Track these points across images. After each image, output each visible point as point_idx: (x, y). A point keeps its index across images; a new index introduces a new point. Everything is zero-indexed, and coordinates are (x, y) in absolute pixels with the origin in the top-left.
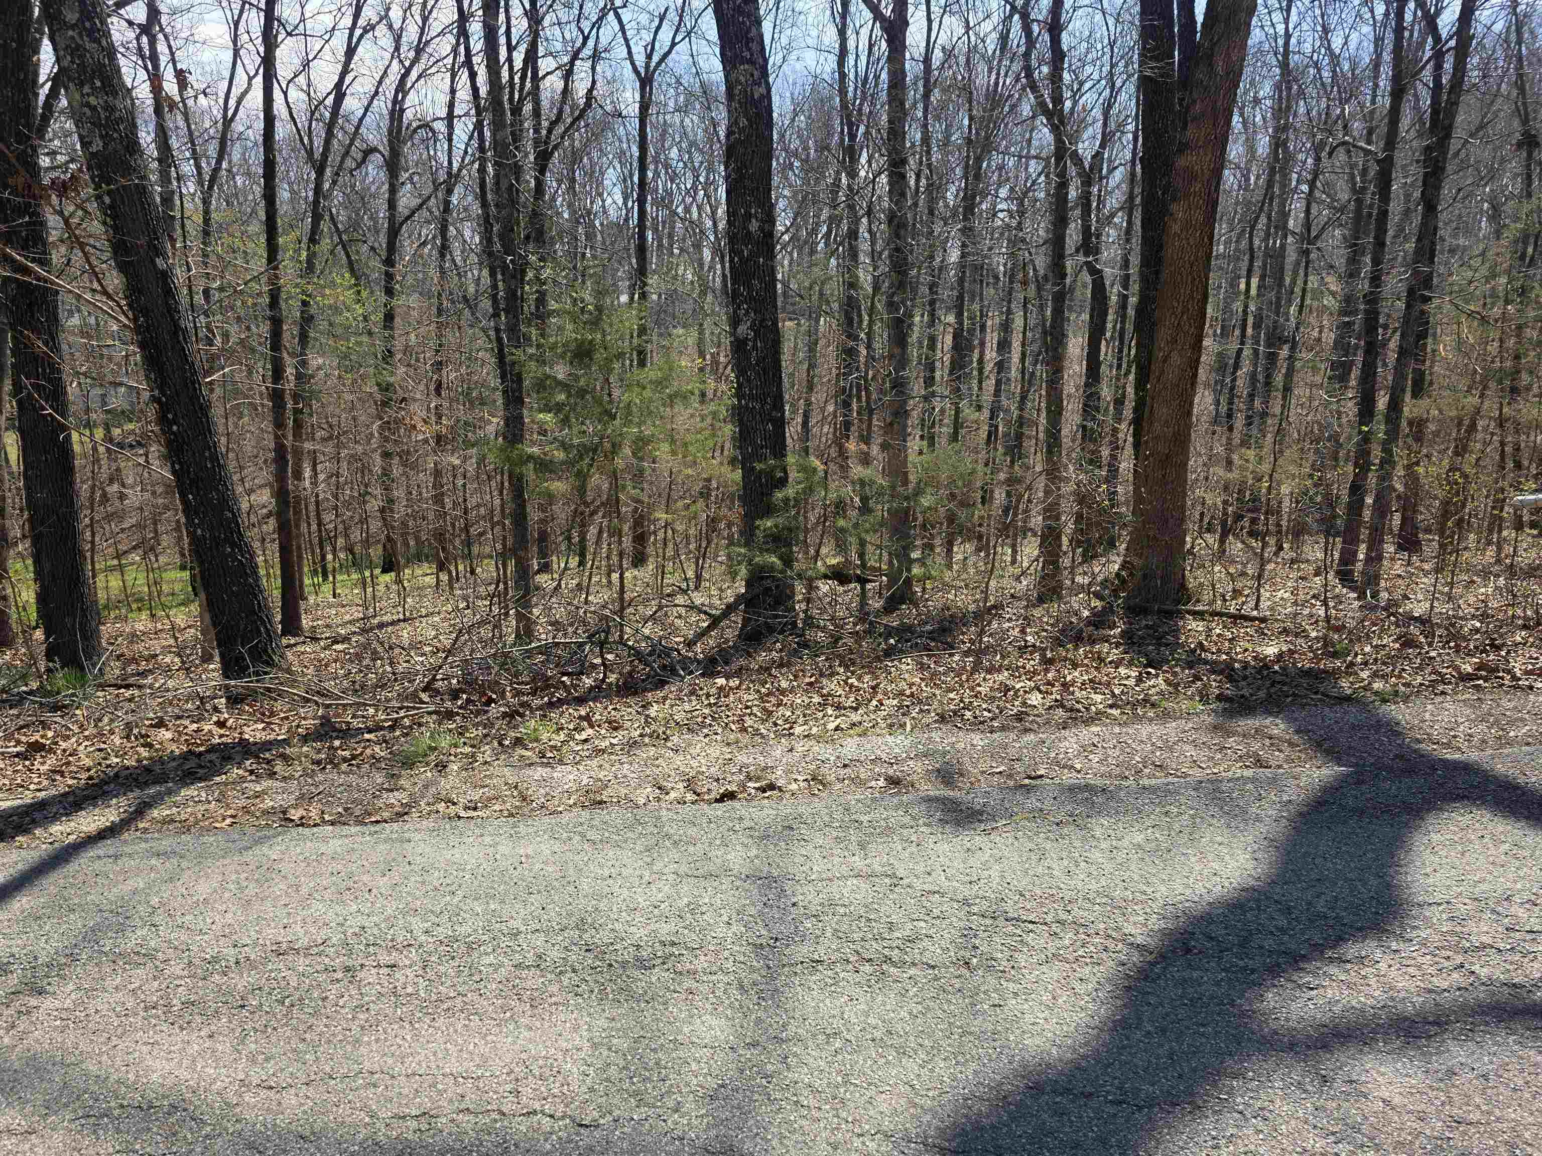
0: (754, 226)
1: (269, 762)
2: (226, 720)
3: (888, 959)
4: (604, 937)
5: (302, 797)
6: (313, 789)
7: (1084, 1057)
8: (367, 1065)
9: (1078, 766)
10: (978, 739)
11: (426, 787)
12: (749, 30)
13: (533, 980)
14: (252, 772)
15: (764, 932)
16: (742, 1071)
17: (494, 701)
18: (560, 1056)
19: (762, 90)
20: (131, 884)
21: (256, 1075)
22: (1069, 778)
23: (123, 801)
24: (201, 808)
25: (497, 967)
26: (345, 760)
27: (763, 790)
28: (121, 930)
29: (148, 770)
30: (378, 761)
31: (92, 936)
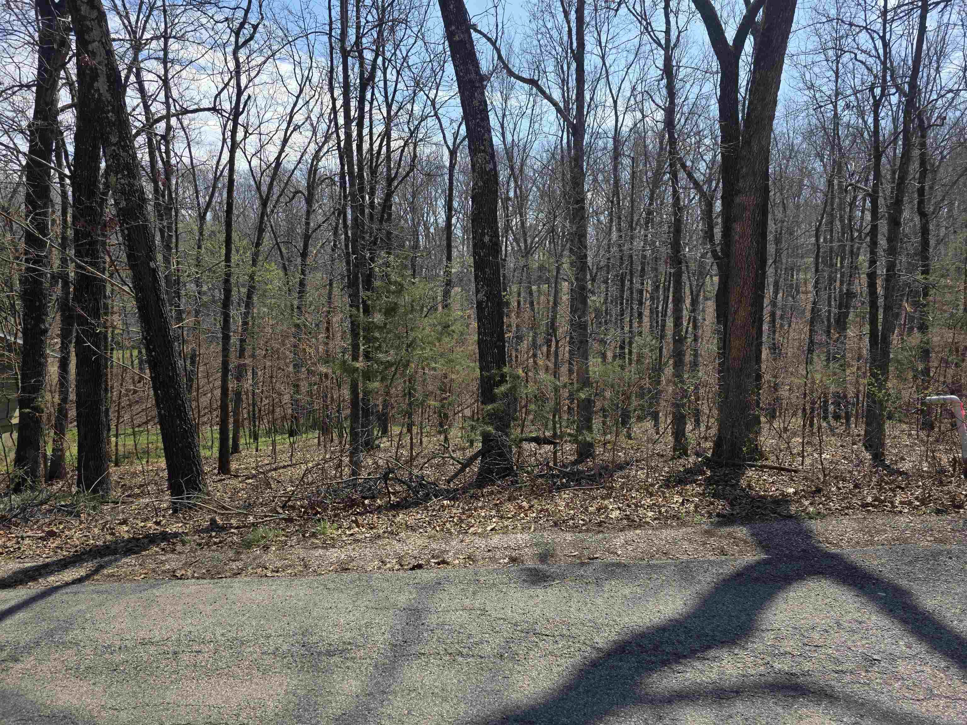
0: (487, 239)
1: (174, 544)
2: (161, 521)
3: (461, 654)
4: (315, 639)
5: (186, 563)
6: (193, 560)
7: (539, 704)
8: (168, 700)
9: (619, 552)
10: (569, 537)
11: (254, 559)
12: (484, 135)
13: (268, 660)
14: (163, 549)
15: (400, 638)
16: (357, 707)
17: (319, 513)
18: (267, 698)
19: (491, 166)
20: (79, 607)
21: (111, 702)
22: (612, 559)
23: (90, 564)
24: (130, 569)
25: (251, 653)
26: (215, 543)
27: (439, 564)
28: (66, 630)
29: (108, 547)
30: (234, 544)
31: (50, 634)
